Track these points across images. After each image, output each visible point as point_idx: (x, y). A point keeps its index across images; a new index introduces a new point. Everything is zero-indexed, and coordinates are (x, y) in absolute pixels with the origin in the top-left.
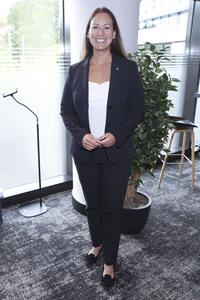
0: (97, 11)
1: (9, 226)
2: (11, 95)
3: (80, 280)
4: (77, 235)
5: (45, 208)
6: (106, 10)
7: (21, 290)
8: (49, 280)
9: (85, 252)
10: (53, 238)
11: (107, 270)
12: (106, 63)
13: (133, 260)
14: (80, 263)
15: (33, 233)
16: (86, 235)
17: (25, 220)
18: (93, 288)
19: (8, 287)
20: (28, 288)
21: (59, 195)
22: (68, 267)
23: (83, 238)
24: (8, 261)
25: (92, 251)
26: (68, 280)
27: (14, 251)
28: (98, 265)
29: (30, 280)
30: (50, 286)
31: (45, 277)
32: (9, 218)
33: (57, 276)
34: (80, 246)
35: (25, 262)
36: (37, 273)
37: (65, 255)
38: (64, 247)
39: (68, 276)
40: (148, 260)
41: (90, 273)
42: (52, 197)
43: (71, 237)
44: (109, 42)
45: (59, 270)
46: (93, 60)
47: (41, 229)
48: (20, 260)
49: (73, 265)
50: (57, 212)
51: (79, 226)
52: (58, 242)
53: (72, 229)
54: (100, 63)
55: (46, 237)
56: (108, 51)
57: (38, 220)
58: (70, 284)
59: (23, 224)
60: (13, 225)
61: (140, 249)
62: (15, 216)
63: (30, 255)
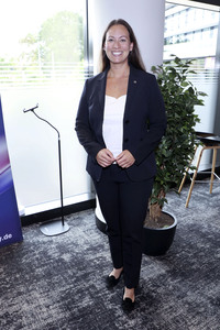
0: (113, 24)
1: (29, 245)
2: (32, 110)
3: (99, 303)
4: (98, 255)
5: (67, 227)
6: (122, 22)
7: (38, 311)
8: (67, 302)
9: (106, 273)
10: (74, 258)
11: (128, 293)
12: (123, 77)
13: (156, 283)
14: (100, 285)
15: (53, 253)
16: (108, 255)
17: (46, 239)
18: (113, 312)
19: (25, 307)
20: (45, 310)
21: (82, 214)
22: (87, 289)
23: (104, 258)
24: (27, 281)
25: (114, 273)
26: (87, 302)
27: (33, 271)
28: (119, 287)
29: (47, 301)
30: (68, 308)
31: (63, 299)
32: (30, 236)
33: (76, 298)
34: (101, 267)
35: (44, 282)
36: (55, 294)
37: (85, 276)
38: (84, 268)
39: (87, 299)
40: (172, 283)
41: (110, 296)
42: (75, 215)
43: (92, 257)
44: (126, 54)
45: (78, 292)
46: (110, 74)
47: (62, 249)
48: (38, 280)
49: (93, 286)
50: (79, 231)
51: (102, 246)
52: (79, 263)
53: (94, 249)
54: (118, 76)
55: (66, 257)
56: (126, 64)
57: (59, 239)
58: (89, 306)
59: (44, 243)
60: (34, 244)
61: (163, 271)
62: (37, 235)
63: (49, 275)
